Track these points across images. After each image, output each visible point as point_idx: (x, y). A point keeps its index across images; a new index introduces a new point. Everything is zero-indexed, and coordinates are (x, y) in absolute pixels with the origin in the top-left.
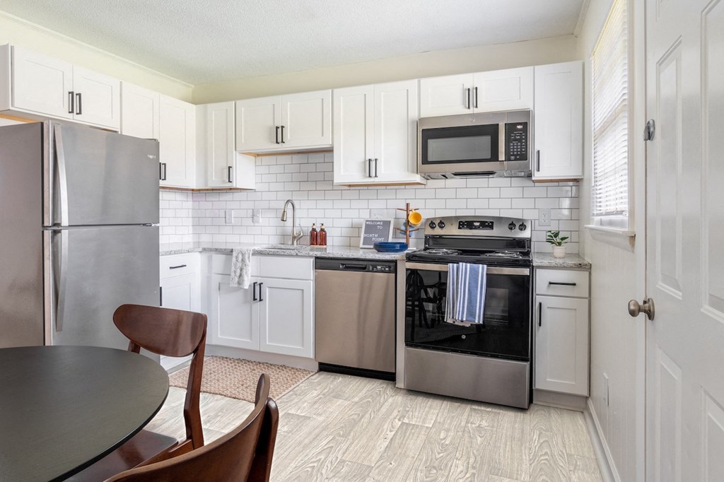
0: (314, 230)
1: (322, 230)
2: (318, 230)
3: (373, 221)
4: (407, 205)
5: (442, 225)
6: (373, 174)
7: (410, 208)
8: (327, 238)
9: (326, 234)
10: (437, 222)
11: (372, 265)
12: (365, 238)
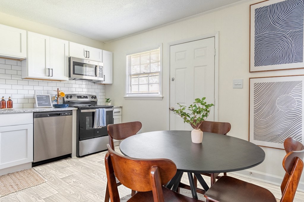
0: (3, 100)
1: (10, 100)
2: (7, 100)
3: (40, 96)
4: (58, 89)
5: (71, 97)
6: (51, 75)
7: (59, 90)
8: (13, 104)
9: (12, 102)
10: (69, 96)
11: (63, 113)
12: (38, 103)
